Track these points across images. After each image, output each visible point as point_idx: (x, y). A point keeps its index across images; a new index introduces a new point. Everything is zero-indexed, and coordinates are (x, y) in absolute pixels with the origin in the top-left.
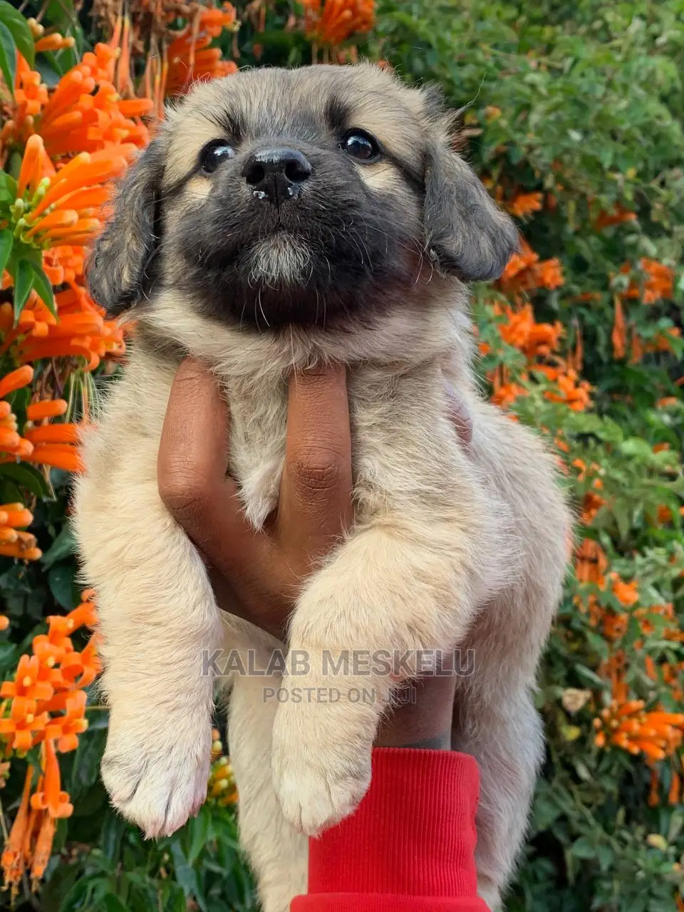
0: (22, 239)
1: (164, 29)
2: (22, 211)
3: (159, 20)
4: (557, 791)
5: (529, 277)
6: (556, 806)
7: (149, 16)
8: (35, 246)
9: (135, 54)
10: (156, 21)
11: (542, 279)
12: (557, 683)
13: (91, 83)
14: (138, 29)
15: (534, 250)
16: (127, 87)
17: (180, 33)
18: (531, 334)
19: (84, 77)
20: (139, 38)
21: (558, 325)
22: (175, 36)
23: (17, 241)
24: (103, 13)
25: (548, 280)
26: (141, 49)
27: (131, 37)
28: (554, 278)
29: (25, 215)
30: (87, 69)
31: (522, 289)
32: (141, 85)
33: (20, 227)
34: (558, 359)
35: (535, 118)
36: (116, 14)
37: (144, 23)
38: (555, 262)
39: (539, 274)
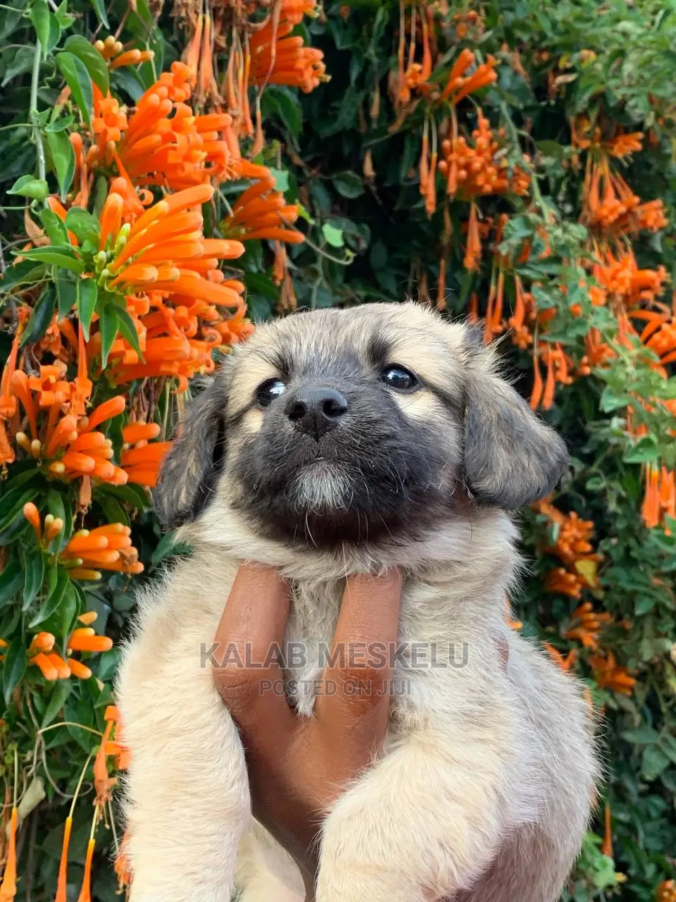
0: (106, 288)
1: (244, 22)
2: (105, 261)
3: (239, 13)
4: (665, 740)
5: (630, 219)
6: (665, 756)
7: (230, 10)
8: (119, 293)
9: (217, 49)
10: (236, 14)
11: (644, 222)
12: (666, 636)
13: (168, 105)
14: (219, 24)
15: (636, 193)
16: (211, 86)
17: (261, 25)
18: (633, 281)
19: (162, 99)
20: (221, 33)
21: (662, 269)
22: (256, 28)
23: (102, 289)
24: (183, 14)
25: (650, 222)
26: (223, 44)
27: (213, 32)
28: (656, 220)
29: (108, 265)
30: (164, 90)
31: (623, 234)
32: (224, 81)
33: (104, 277)
34: (661, 306)
35: (628, 67)
36: (197, 13)
37: (224, 18)
38: (658, 203)
39: (640, 216)
